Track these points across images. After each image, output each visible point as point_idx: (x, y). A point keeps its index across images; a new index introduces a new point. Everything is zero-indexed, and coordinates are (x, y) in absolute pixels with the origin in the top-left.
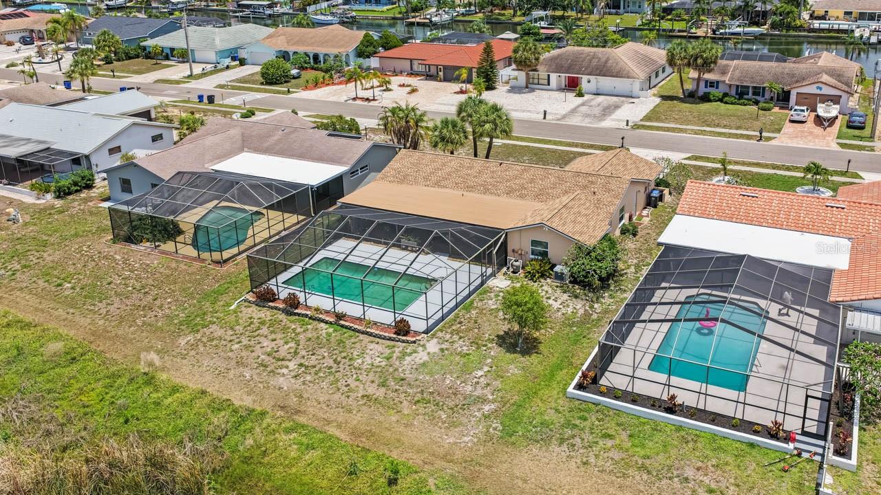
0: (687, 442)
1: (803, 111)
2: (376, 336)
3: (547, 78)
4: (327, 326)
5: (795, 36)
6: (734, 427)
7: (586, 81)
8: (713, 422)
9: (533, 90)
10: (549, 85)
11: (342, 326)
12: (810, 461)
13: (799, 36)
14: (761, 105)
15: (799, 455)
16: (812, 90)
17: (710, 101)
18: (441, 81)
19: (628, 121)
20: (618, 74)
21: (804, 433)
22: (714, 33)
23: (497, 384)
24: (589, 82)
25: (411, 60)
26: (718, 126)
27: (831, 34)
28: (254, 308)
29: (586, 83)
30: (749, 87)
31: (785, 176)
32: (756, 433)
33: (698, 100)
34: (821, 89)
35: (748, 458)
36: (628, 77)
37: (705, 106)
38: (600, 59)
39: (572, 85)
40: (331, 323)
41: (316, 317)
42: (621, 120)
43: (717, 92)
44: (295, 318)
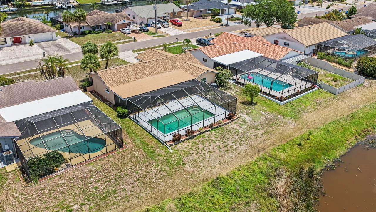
0: (307, 98)
3: (4, 40)
4: (210, 132)
5: (28, 9)
6: (307, 91)
7: (28, 37)
8: (304, 92)
11: (215, 128)
13: (30, 9)
14: (105, 32)
16: (122, 22)
17: (86, 34)
23: (269, 112)
24: (30, 38)
27: (43, 7)
28: (177, 146)
29: (27, 38)
32: (310, 89)
35: (316, 94)
36: (46, 32)
37: (87, 37)
40: (210, 130)
41: (201, 133)
43: (86, 30)
44: (196, 137)
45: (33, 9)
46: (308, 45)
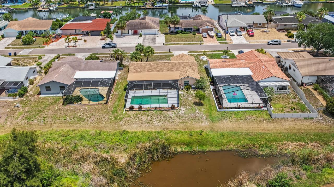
0: (245, 113)
1: (206, 34)
2: (168, 110)
3: (128, 31)
4: (153, 111)
5: (176, 6)
6: (251, 108)
8: (247, 108)
9: (124, 36)
10: (129, 33)
11: (157, 110)
12: (266, 110)
14: (192, 33)
15: (264, 110)
16: (206, 28)
17: (178, 33)
18: (90, 36)
19: (163, 43)
20: (151, 28)
21: (263, 106)
22: (153, 7)
23: (202, 113)
24: (142, 31)
25: (75, 30)
26: (187, 41)
28: (130, 112)
29: (140, 31)
30: (187, 28)
31: (215, 54)
32: (255, 108)
33: (175, 34)
34: (208, 27)
35: (256, 113)
36: (154, 29)
37: (178, 35)
38: (143, 24)
39: (136, 33)
40: (154, 110)
41: (148, 110)
42: (161, 43)
43: (179, 30)
44: (143, 111)
45: (179, 5)
46: (304, 75)
